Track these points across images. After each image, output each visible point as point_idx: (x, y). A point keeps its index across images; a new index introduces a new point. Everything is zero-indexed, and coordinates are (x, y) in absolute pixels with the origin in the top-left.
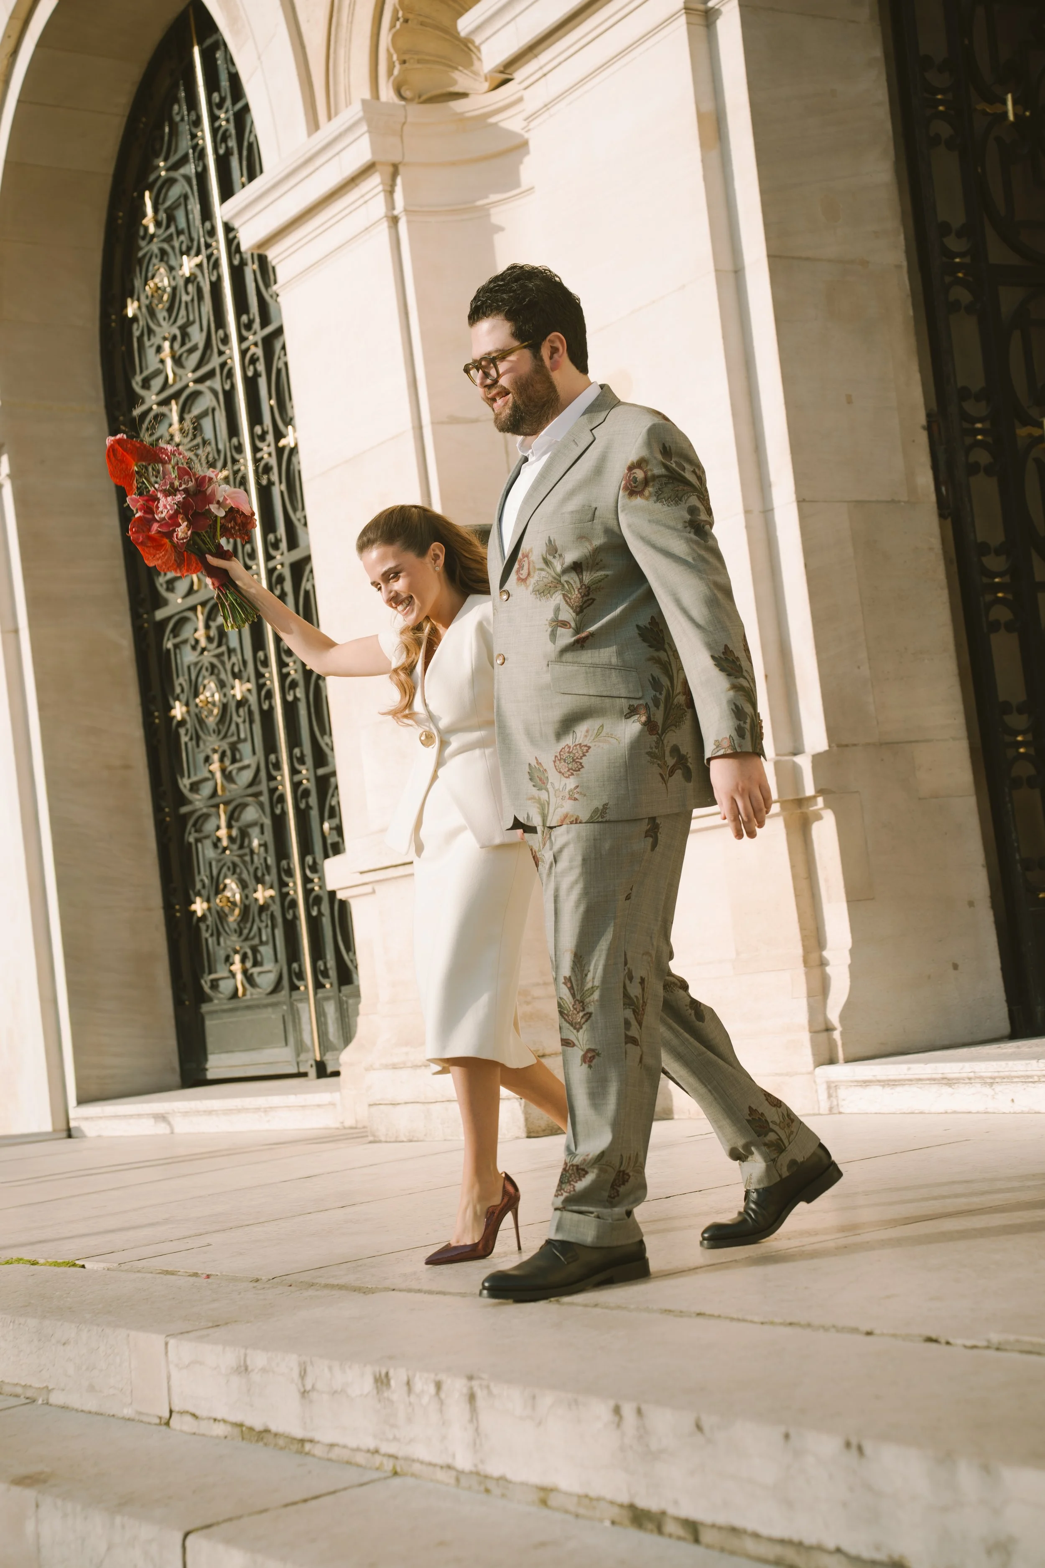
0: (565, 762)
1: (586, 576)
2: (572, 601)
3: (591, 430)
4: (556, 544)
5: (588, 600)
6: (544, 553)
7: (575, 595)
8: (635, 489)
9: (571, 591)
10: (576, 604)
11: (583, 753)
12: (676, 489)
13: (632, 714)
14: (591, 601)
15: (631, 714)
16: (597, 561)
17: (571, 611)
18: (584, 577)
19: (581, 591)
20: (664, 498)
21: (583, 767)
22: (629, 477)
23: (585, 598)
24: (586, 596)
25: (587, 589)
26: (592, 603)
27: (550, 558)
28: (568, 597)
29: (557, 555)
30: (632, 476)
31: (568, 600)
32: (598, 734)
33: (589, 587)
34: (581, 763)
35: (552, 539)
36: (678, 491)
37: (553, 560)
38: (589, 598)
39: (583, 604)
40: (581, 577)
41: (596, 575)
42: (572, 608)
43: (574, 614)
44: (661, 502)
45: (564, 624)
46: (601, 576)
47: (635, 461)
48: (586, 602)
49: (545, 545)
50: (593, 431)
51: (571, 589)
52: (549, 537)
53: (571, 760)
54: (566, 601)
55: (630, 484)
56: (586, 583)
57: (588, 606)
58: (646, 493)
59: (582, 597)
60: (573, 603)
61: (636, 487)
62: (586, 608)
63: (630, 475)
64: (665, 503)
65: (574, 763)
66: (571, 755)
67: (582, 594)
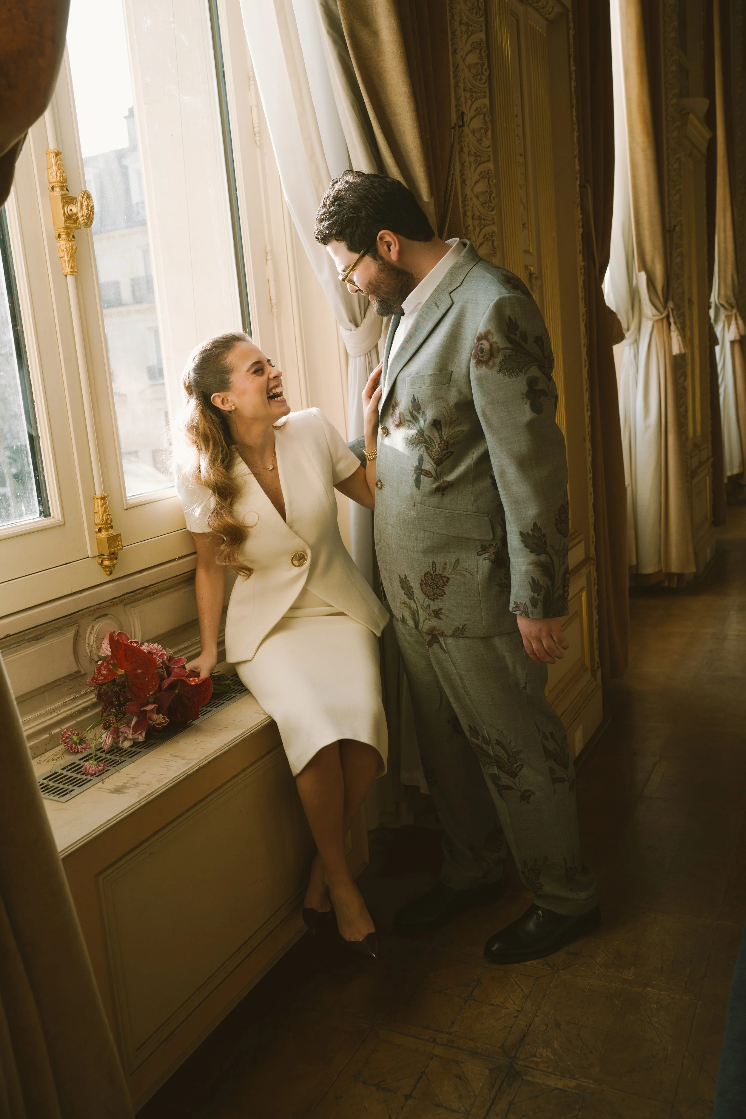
0: (430, 587)
1: (445, 431)
2: (433, 453)
3: (450, 293)
4: (419, 402)
5: (447, 453)
6: (411, 408)
7: (436, 448)
8: (482, 359)
9: (432, 445)
10: (436, 456)
11: (444, 583)
12: (518, 361)
13: (484, 552)
14: (450, 453)
15: (482, 552)
16: (454, 419)
17: (432, 462)
18: (443, 433)
19: (440, 445)
20: (506, 369)
21: (445, 594)
22: (478, 347)
23: (444, 452)
24: (445, 450)
25: (446, 444)
26: (451, 455)
27: (415, 413)
28: (430, 449)
29: (420, 412)
30: (480, 346)
31: (430, 453)
32: (455, 567)
33: (447, 442)
34: (443, 591)
35: (416, 398)
36: (519, 362)
37: (418, 415)
38: (448, 451)
39: (443, 457)
40: (440, 433)
41: (453, 431)
42: (433, 460)
43: (434, 465)
44: (504, 373)
45: (427, 474)
46: (458, 431)
47: (483, 333)
48: (445, 455)
49: (410, 402)
50: (451, 294)
51: (432, 443)
52: (414, 395)
53: (436, 587)
54: (428, 453)
55: (478, 354)
56: (445, 439)
57: (447, 458)
58: (491, 363)
59: (442, 451)
60: (434, 456)
61: (482, 357)
62: (445, 460)
63: (478, 345)
64: (506, 374)
65: (438, 589)
66: (435, 582)
67: (442, 448)
